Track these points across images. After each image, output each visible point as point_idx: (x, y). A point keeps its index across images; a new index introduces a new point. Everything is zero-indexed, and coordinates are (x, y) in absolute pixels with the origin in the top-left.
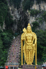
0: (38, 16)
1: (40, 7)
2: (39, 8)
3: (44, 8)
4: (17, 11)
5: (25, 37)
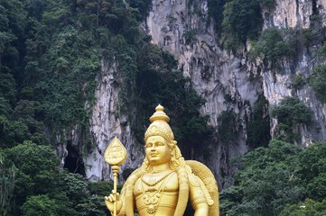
2: (309, 12)
4: (233, 60)
5: (115, 199)
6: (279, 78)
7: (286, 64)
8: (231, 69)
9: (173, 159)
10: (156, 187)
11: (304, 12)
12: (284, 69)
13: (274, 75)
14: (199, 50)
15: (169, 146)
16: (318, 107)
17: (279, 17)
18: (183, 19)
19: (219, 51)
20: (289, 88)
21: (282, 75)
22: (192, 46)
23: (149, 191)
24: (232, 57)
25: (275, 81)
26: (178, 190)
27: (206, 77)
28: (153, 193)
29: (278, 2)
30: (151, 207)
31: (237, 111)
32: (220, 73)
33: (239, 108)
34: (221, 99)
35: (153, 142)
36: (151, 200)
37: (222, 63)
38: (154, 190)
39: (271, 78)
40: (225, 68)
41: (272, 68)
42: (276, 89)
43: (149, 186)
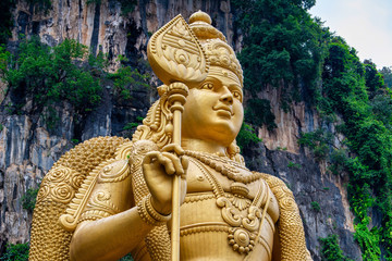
1: (141, 40)
2: (120, 49)
6: (43, 137)
7: (66, 117)
10: (252, 190)
11: (111, 45)
12: (60, 124)
13: (33, 128)
17: (50, 31)
21: (51, 133)
23: (232, 192)
25: (32, 139)
28: (243, 202)
29: (55, 4)
30: (240, 233)
35: (225, 82)
36: (240, 217)
38: (244, 195)
39: (25, 131)
41: (32, 113)
42: (34, 155)
43: (231, 178)
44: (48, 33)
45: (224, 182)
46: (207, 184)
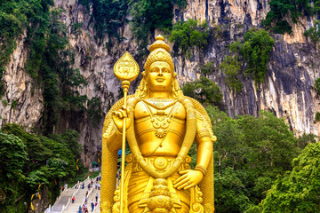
0: (213, 55)
1: (227, 8)
2: (218, 15)
3: (248, 15)
4: (106, 57)
5: (125, 115)
6: (188, 63)
7: (196, 53)
8: (103, 64)
9: (174, 89)
10: (167, 111)
11: (213, 14)
12: (194, 56)
13: (184, 60)
14: (82, 41)
15: (172, 76)
16: (225, 92)
17: (188, 15)
18: (71, 13)
19: (96, 47)
20: (199, 72)
21: (191, 61)
22: (77, 36)
23: (158, 114)
24: (106, 54)
25: (184, 66)
26: (185, 120)
27: (84, 65)
28: (163, 117)
29: (189, 2)
30: (161, 131)
31: (103, 100)
32: (95, 65)
33: (105, 98)
34: (92, 87)
35: (161, 67)
36: (161, 123)
37: (97, 57)
38: (164, 114)
39: (180, 63)
40: (99, 62)
41: (182, 54)
42: (185, 73)
43: (158, 109)
44: (187, 16)
45: (155, 111)
46: (148, 114)
